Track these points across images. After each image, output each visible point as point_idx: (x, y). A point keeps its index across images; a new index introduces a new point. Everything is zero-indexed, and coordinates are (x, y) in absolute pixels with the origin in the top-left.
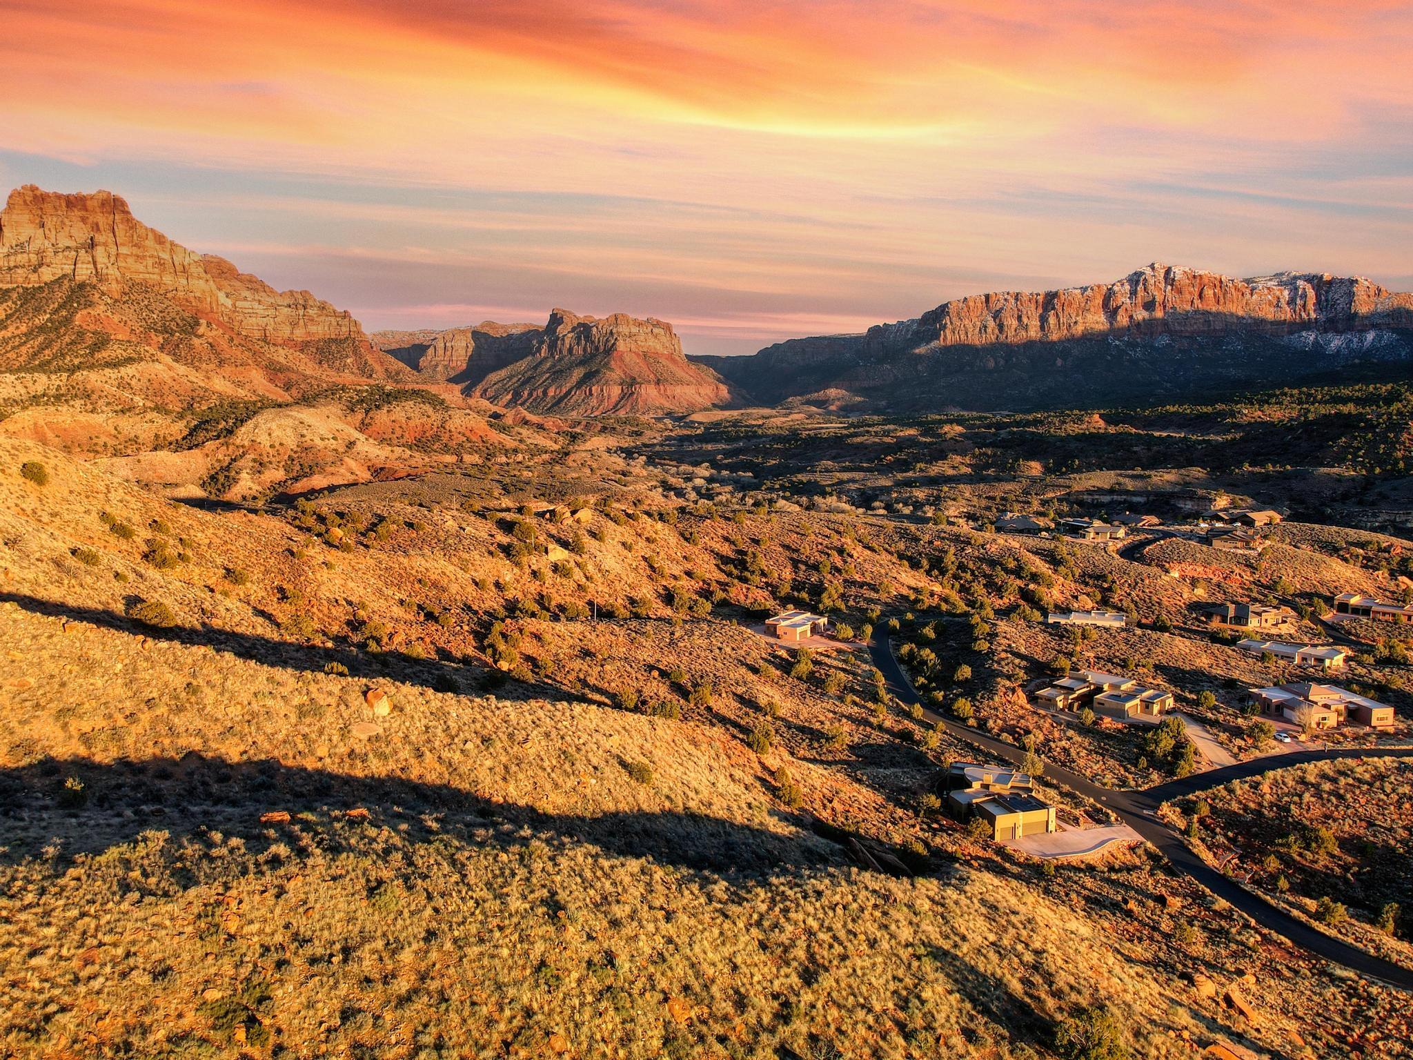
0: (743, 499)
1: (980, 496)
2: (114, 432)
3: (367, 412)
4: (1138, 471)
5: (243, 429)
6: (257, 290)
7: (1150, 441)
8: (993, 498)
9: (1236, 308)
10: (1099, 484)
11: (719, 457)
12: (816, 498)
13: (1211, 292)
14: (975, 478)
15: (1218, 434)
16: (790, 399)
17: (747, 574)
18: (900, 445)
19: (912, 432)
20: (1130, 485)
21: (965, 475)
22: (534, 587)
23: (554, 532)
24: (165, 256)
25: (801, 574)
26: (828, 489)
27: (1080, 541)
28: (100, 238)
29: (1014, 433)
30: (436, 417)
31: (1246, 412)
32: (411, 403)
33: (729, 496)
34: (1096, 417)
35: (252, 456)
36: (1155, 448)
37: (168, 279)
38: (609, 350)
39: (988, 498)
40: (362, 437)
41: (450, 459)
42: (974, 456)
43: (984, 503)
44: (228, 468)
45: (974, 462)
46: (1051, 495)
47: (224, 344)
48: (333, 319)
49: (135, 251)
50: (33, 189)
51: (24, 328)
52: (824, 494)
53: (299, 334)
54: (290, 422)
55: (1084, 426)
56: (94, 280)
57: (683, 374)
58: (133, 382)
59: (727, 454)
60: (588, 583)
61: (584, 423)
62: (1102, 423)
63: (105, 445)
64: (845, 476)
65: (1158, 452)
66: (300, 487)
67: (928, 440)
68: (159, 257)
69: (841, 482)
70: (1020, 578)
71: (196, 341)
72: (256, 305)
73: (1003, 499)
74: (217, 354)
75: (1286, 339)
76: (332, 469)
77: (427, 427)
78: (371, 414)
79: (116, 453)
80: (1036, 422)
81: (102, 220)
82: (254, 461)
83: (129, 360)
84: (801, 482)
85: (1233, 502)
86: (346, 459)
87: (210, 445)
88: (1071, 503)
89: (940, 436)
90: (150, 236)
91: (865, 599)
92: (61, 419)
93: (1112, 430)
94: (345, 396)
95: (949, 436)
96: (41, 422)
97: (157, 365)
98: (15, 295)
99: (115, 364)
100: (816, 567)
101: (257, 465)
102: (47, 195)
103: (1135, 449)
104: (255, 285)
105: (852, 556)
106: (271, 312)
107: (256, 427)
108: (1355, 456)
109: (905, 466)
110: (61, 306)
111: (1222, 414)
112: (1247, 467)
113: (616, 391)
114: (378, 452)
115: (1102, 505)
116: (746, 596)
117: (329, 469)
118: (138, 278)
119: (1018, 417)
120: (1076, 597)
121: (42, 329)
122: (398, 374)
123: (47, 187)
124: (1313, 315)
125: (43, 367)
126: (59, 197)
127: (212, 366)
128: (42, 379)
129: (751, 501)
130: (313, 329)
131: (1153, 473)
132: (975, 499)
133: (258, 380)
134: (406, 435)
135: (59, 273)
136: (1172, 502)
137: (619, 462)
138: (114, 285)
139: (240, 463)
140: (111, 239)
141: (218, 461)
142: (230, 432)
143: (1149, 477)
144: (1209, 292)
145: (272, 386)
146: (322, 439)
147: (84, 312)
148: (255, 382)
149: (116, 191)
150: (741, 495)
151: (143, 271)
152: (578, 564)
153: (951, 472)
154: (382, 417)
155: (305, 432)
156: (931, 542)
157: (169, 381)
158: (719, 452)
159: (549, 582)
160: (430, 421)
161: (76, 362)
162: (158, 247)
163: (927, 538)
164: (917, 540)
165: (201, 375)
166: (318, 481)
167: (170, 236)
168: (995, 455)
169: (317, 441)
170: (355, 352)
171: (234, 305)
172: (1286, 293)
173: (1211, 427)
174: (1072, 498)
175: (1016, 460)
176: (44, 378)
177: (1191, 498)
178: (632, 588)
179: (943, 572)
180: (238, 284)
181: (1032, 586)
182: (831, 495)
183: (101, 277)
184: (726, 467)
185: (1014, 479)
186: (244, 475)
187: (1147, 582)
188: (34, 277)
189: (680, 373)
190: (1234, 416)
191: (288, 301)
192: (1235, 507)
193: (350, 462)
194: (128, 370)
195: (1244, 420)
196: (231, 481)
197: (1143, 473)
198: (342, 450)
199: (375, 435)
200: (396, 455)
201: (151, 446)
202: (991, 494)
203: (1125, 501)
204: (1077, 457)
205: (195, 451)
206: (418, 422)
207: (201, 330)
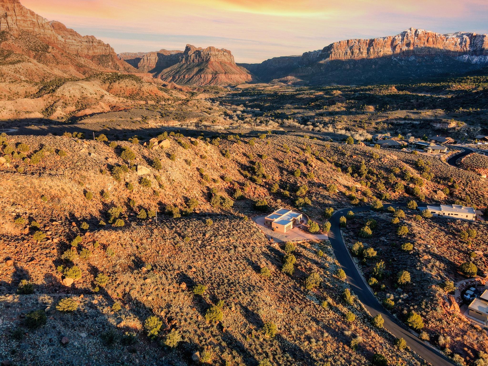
0: (255, 120)
1: (351, 120)
2: (9, 90)
3: (110, 83)
4: (415, 110)
5: (59, 90)
6: (74, 35)
7: (418, 98)
8: (356, 121)
9: (440, 46)
10: (400, 116)
11: (247, 102)
12: (284, 120)
13: (431, 39)
14: (348, 113)
15: (443, 95)
16: (274, 80)
17: (255, 177)
18: (317, 98)
19: (321, 93)
20: (413, 116)
21: (343, 111)
22: (125, 194)
23: (146, 154)
24: (35, 20)
25: (284, 177)
26: (289, 117)
27: (425, 154)
28: (9, 13)
29: (361, 94)
30: (137, 86)
31: (454, 86)
32: (128, 80)
33: (250, 119)
34: (394, 87)
35: (62, 101)
36: (420, 101)
37: (36, 30)
38: (208, 61)
39: (354, 121)
40: (108, 93)
41: (143, 102)
42: (346, 103)
43: (352, 123)
44: (52, 106)
45: (346, 106)
46: (380, 120)
47: (59, 56)
48: (103, 47)
49: (23, 18)
52: (288, 118)
53: (91, 53)
54: (77, 87)
55: (389, 91)
56: (8, 30)
57: (235, 71)
58: (21, 70)
59: (250, 101)
60: (161, 189)
61: (197, 88)
62: (396, 90)
63: (5, 95)
64: (296, 111)
65: (421, 102)
66: (80, 114)
67: (328, 96)
68: (32, 21)
69: (294, 114)
70: (404, 180)
71: (47, 54)
72: (74, 41)
73: (360, 122)
74: (56, 60)
75: (457, 58)
76: (94, 106)
77: (134, 90)
78: (112, 84)
79: (9, 99)
80: (370, 90)
81: (9, 6)
82: (63, 103)
83: (19, 62)
84: (279, 113)
85: (457, 124)
86: (100, 102)
87: (46, 96)
88: (388, 124)
89: (332, 95)
90: (29, 12)
91: (322, 196)
93: (401, 93)
94: (102, 77)
95: (336, 95)
97: (30, 64)
99: (13, 63)
100: (292, 173)
101: (64, 104)
103: (412, 101)
104: (73, 33)
105: (312, 166)
106: (80, 44)
107: (64, 89)
109: (319, 107)
111: (443, 86)
112: (461, 109)
113: (210, 76)
114: (113, 100)
115: (401, 124)
116: (254, 193)
118: (25, 29)
119: (362, 87)
120: (435, 192)
122: (128, 69)
124: (468, 49)
127: (54, 65)
129: (259, 121)
130: (96, 51)
131: (421, 111)
132: (349, 121)
133: (73, 71)
134: (126, 93)
136: (431, 124)
137: (209, 104)
138: (15, 32)
139: (57, 104)
140: (13, 13)
141: (49, 102)
142: (54, 91)
143: (420, 113)
144: (431, 40)
145: (78, 73)
146: (91, 94)
147: (4, 43)
148: (71, 71)
150: (255, 118)
151: (26, 26)
152: (155, 177)
153: (337, 110)
154: (116, 85)
155: (84, 91)
156: (351, 156)
157: (35, 71)
158: (247, 100)
159: (135, 190)
160: (135, 87)
162: (32, 17)
163: (349, 153)
164: (344, 154)
165: (49, 68)
166: (88, 111)
167: (36, 12)
168: (355, 103)
169: (89, 95)
170: (112, 60)
171: (65, 41)
172: (459, 40)
173: (440, 92)
174: (389, 122)
175: (364, 105)
177: (440, 123)
178: (188, 191)
179: (360, 175)
180: (66, 32)
181: (411, 185)
182: (290, 119)
183: (10, 29)
184: (250, 106)
185: (363, 113)
186: (59, 108)
187: (473, 182)
189: (234, 70)
190: (449, 88)
191: (86, 40)
192: (458, 127)
193: (102, 104)
194: (18, 66)
195: (454, 89)
196: (53, 111)
197: (417, 111)
198: (98, 98)
199: (113, 93)
200: (121, 101)
201: (24, 96)
202: (355, 120)
203: (411, 123)
204: (388, 104)
205: (40, 98)
206: (131, 88)
207: (50, 50)
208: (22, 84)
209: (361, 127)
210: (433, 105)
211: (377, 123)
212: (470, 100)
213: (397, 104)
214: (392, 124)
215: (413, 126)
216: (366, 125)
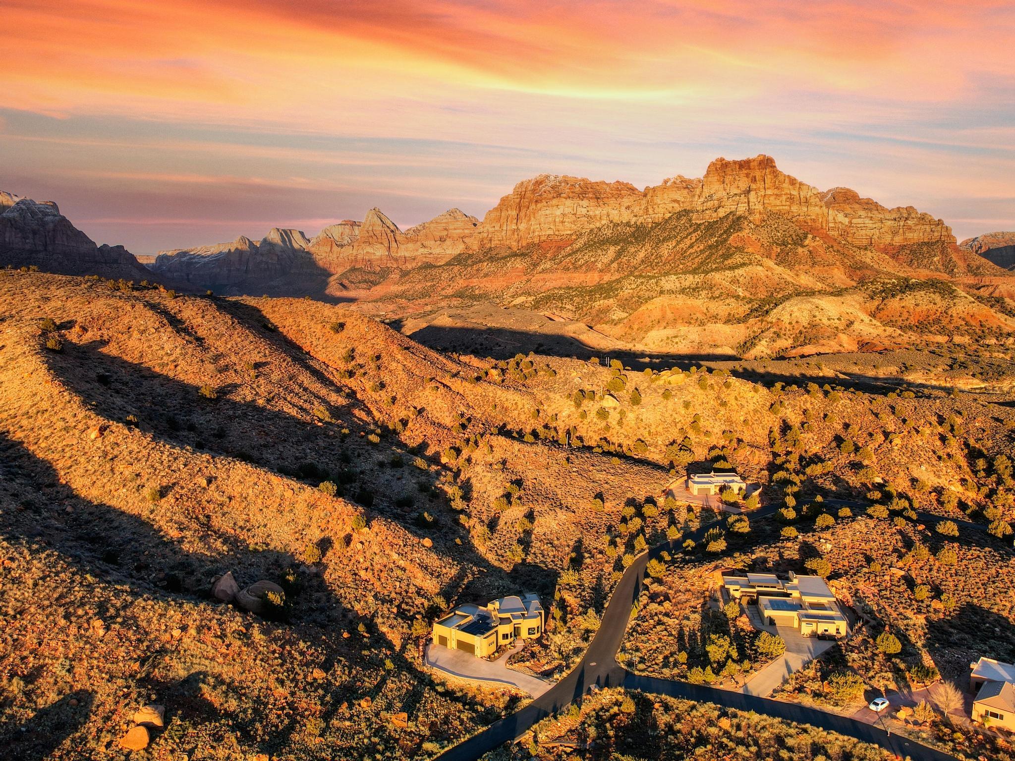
2: (705, 311)
3: (883, 299)
5: (775, 311)
6: (871, 210)
22: (575, 422)
23: (642, 388)
24: (795, 193)
28: (753, 186)
30: (942, 304)
32: (922, 293)
35: (775, 330)
37: (795, 208)
40: (867, 319)
41: (942, 339)
44: (755, 337)
47: (821, 251)
48: (927, 227)
49: (776, 191)
50: (722, 160)
51: (702, 247)
53: (898, 240)
54: (809, 306)
56: (747, 214)
58: (741, 280)
60: (617, 426)
66: (793, 352)
68: (791, 194)
71: (800, 250)
72: (867, 221)
74: (813, 258)
76: (824, 342)
77: (932, 312)
78: (885, 302)
79: (702, 324)
81: (758, 174)
82: (775, 333)
83: (743, 265)
86: (841, 335)
87: (753, 321)
90: (787, 180)
92: (676, 302)
94: (872, 287)
96: (666, 304)
97: (760, 268)
98: (703, 227)
99: (732, 268)
101: (775, 336)
102: (729, 162)
104: (870, 206)
106: (879, 225)
107: (783, 309)
110: (725, 232)
114: (872, 330)
117: (822, 341)
118: (775, 210)
121: (710, 247)
123: (729, 158)
125: (694, 272)
126: (735, 162)
127: (807, 267)
128: (690, 278)
130: (910, 235)
133: (839, 277)
134: (912, 318)
135: (728, 211)
138: (758, 216)
139: (764, 334)
140: (762, 186)
141: (754, 332)
142: (767, 312)
145: (848, 280)
146: (829, 319)
147: (736, 235)
148: (835, 277)
149: (769, 154)
151: (778, 204)
152: (622, 412)
154: (894, 304)
155: (817, 314)
157: (764, 278)
159: (588, 420)
160: (935, 307)
161: (714, 267)
162: (791, 187)
165: (791, 274)
166: (809, 349)
167: (800, 179)
169: (825, 321)
170: (942, 252)
171: (851, 222)
176: (691, 277)
178: (652, 435)
180: (856, 206)
183: (750, 211)
186: (763, 342)
188: (714, 215)
191: (894, 216)
193: (844, 338)
194: (740, 271)
196: (753, 345)
198: (841, 328)
199: (884, 318)
200: (887, 333)
201: (724, 320)
205: (742, 325)
206: (925, 308)
207: (807, 242)
208: (727, 301)
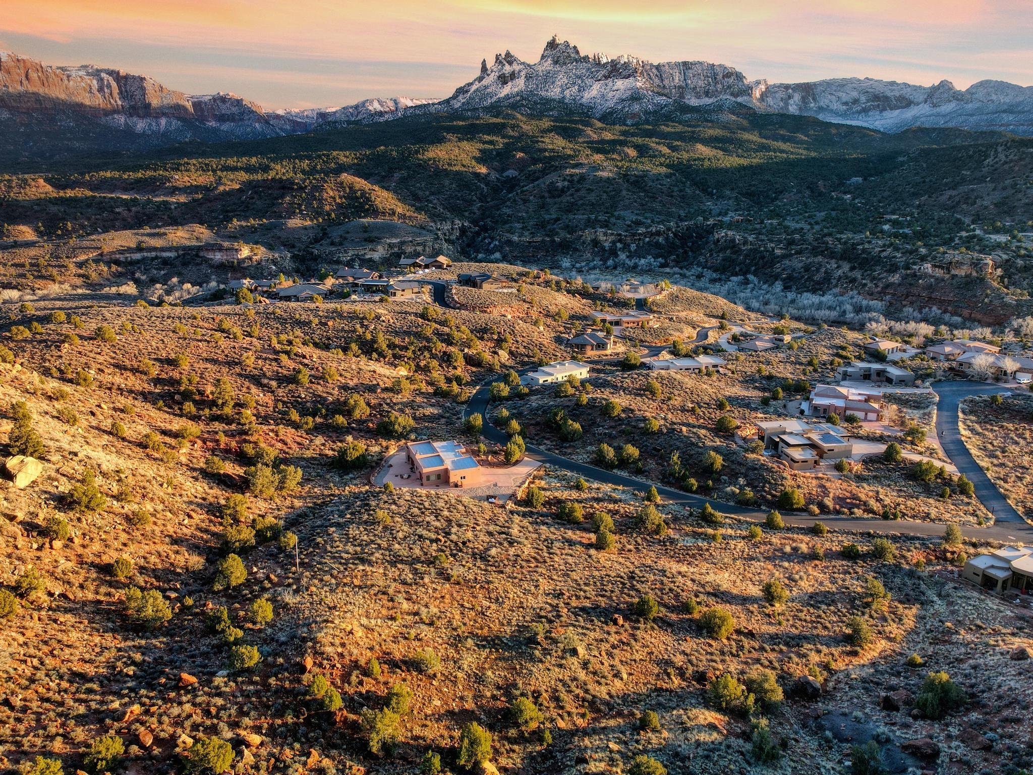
4: (148, 230)
7: (125, 203)
8: (21, 265)
9: (57, 93)
10: (125, 243)
13: (35, 75)
15: (166, 195)
20: (153, 242)
31: (177, 177)
34: (41, 181)
39: (15, 265)
46: (83, 258)
55: (40, 190)
62: (49, 188)
73: (32, 265)
75: (103, 119)
85: (252, 250)
88: (108, 264)
93: (70, 193)
103: (117, 210)
108: (301, 211)
111: (153, 179)
112: (235, 222)
115: (138, 262)
124: (120, 103)
131: (162, 230)
136: (201, 254)
143: (165, 234)
144: (33, 75)
172: (95, 82)
174: (106, 258)
177: (220, 250)
185: (16, 245)
190: (170, 182)
192: (255, 255)
195: (180, 184)
197: (153, 231)
202: (16, 261)
203: (156, 258)
204: (64, 219)
209: (42, 277)
210: (169, 217)
211: (80, 265)
212: (234, 204)
213: (89, 219)
214: (117, 262)
215: (166, 262)
216: (55, 272)
